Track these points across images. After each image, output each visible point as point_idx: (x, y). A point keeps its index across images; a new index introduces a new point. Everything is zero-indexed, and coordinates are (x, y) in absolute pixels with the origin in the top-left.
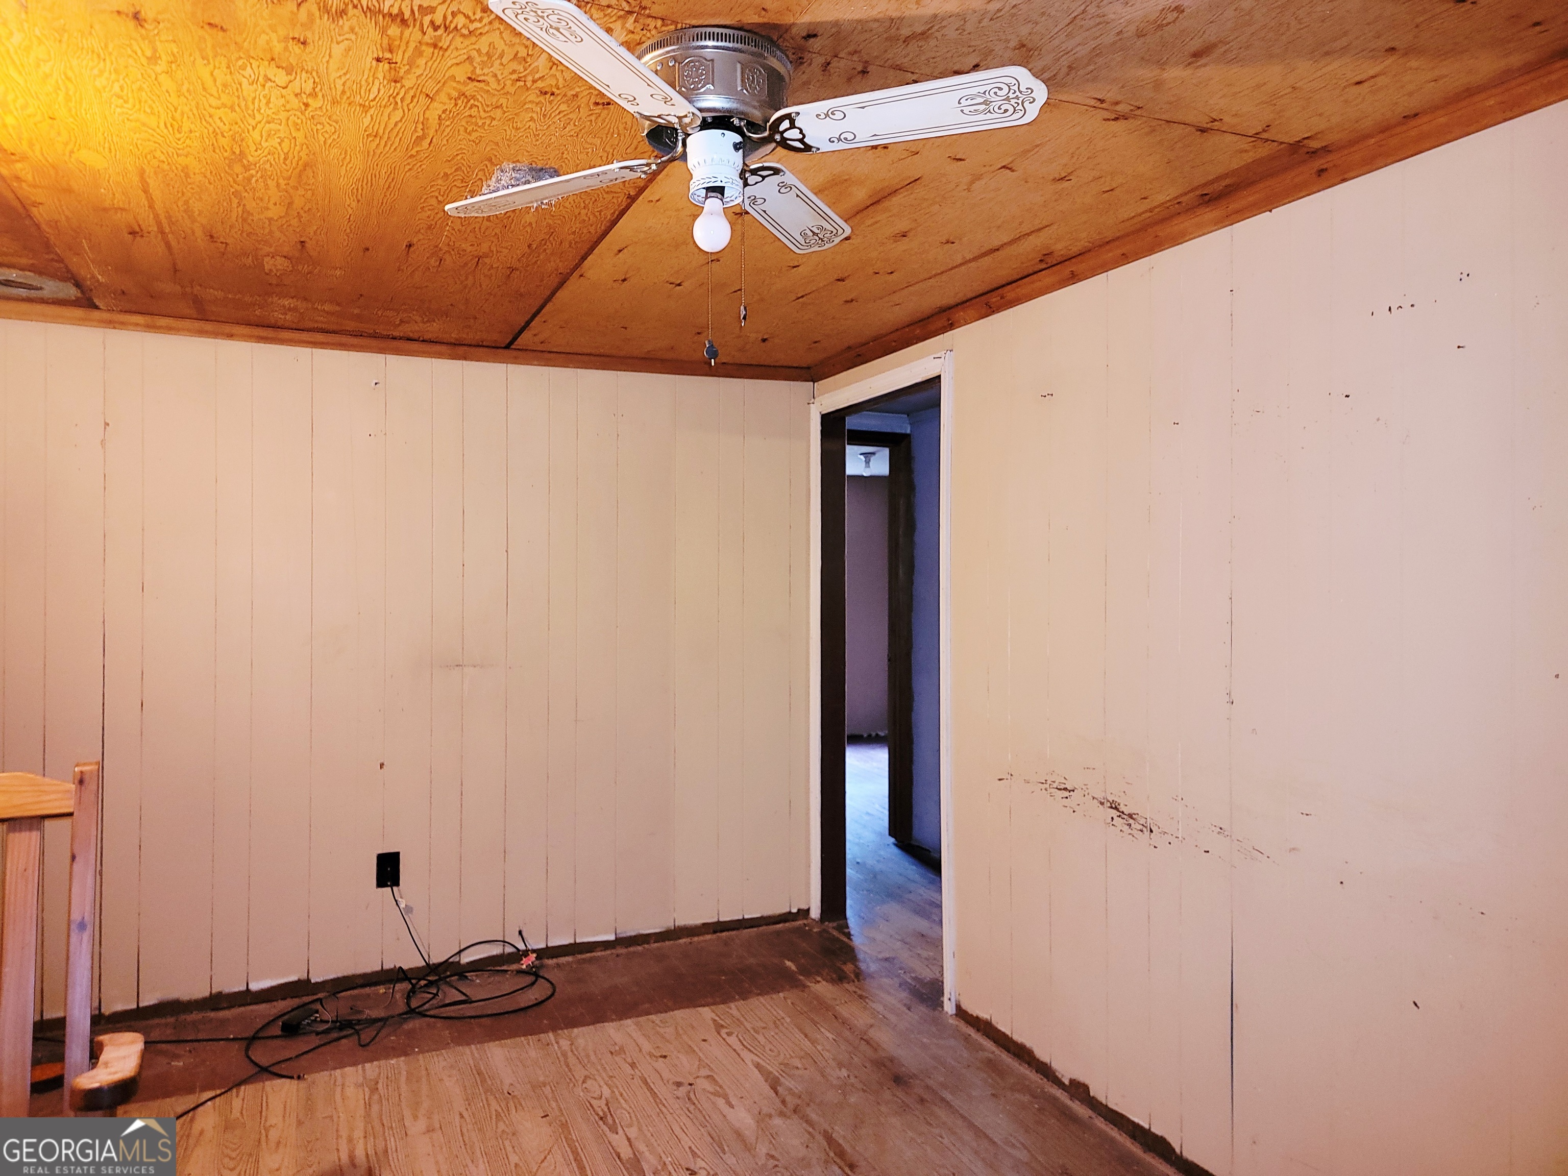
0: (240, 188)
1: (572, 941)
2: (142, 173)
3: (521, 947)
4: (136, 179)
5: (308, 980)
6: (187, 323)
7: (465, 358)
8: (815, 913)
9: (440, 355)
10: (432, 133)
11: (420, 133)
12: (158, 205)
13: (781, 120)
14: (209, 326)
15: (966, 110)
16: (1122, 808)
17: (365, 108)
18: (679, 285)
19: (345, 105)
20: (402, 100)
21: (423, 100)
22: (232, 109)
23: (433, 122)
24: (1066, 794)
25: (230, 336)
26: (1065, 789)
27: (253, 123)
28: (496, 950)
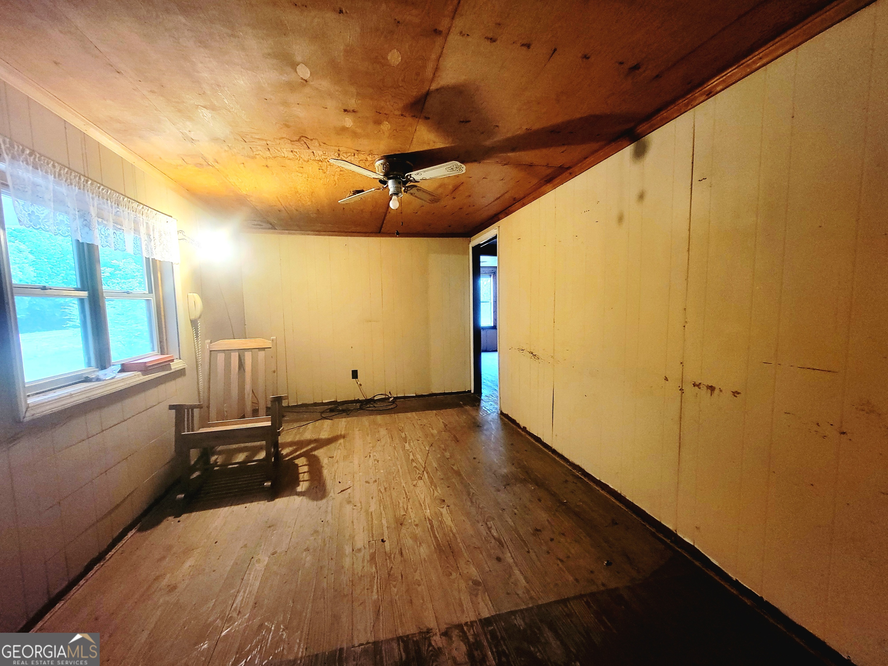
0: (299, 199)
1: (404, 395)
2: (277, 198)
3: (390, 396)
4: (276, 199)
5: (337, 401)
6: (298, 232)
7: (368, 236)
8: (472, 392)
9: (362, 236)
10: (337, 183)
11: (335, 183)
12: (283, 204)
13: (408, 175)
14: (303, 232)
15: (449, 171)
16: (534, 354)
17: (320, 179)
18: (417, 213)
19: (316, 179)
20: (328, 176)
21: (333, 176)
22: (292, 182)
23: (337, 181)
24: (523, 351)
25: (308, 234)
26: (522, 350)
27: (297, 184)
28: (383, 397)
